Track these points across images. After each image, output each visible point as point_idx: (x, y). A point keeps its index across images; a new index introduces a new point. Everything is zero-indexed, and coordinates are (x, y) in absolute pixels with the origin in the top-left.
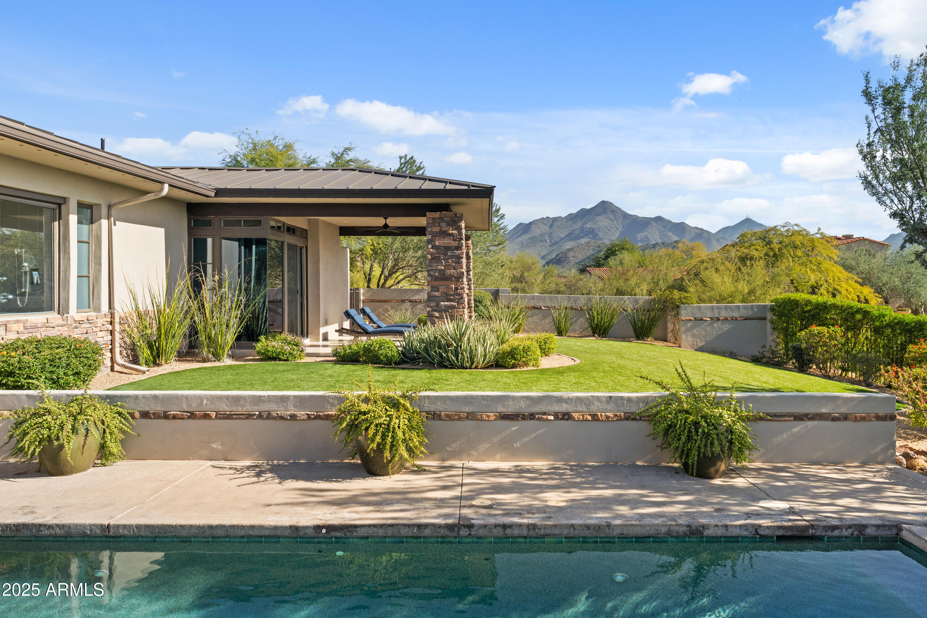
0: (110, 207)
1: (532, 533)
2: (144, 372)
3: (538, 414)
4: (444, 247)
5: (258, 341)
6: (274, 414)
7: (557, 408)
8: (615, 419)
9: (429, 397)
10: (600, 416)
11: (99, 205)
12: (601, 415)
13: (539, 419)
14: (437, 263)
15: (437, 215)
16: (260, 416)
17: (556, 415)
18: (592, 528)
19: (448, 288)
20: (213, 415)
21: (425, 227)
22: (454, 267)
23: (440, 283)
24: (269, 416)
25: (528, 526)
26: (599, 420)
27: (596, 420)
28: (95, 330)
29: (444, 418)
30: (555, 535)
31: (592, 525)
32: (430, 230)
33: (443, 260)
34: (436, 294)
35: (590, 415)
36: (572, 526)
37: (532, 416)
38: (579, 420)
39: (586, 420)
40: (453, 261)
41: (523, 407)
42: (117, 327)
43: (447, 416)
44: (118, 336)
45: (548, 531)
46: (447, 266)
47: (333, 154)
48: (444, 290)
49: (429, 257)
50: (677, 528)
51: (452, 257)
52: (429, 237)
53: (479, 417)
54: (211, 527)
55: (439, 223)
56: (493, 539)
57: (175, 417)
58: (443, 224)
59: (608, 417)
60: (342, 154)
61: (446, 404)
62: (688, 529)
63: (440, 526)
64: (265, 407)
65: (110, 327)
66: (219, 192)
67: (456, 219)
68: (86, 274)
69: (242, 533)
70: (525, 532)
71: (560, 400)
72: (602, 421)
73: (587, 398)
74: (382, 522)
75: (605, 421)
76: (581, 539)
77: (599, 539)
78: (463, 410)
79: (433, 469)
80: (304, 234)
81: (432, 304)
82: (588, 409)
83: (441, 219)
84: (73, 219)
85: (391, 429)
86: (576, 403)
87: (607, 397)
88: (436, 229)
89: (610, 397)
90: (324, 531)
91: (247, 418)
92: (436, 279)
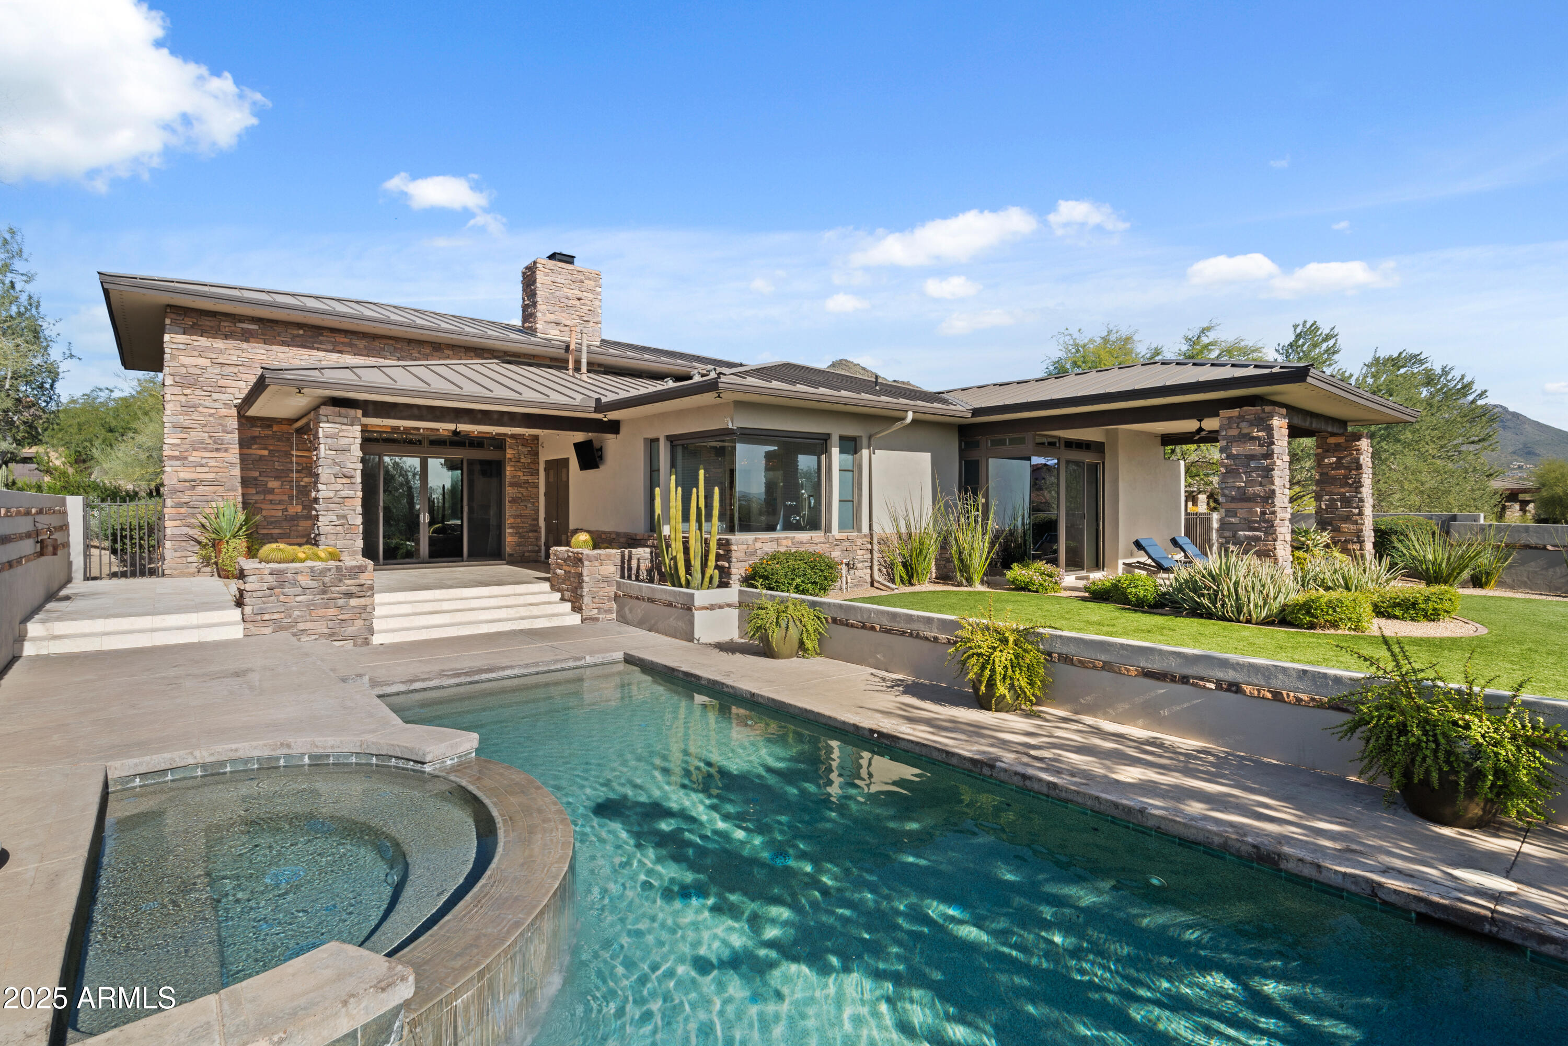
0: (870, 437)
1: (1052, 793)
2: (893, 590)
3: (1194, 678)
4: (1245, 456)
5: (1010, 568)
6: (921, 633)
7: (1219, 674)
8: (1311, 704)
9: (1061, 637)
10: (1285, 696)
11: (860, 437)
12: (1288, 695)
13: (1193, 684)
14: (1234, 478)
15: (1235, 412)
16: (911, 635)
17: (1219, 684)
18: (1120, 807)
19: (1251, 512)
20: (878, 627)
21: (1217, 431)
22: (1261, 483)
23: (1239, 505)
24: (918, 636)
25: (1049, 783)
26: (1285, 702)
27: (1279, 701)
28: (855, 548)
29: (1076, 663)
30: (1077, 804)
31: (1122, 805)
32: (1224, 433)
33: (1244, 473)
34: (1233, 520)
35: (1269, 691)
36: (1097, 798)
37: (1185, 680)
38: (1252, 696)
39: (1263, 698)
40: (1259, 475)
41: (1173, 666)
42: (876, 547)
43: (1080, 661)
44: (876, 555)
45: (1070, 797)
46: (1249, 483)
47: (1188, 339)
48: (1245, 516)
49: (1223, 470)
50: (1238, 845)
51: (1257, 469)
52: (1224, 443)
53: (1117, 670)
54: (806, 710)
55: (1238, 424)
56: (1014, 787)
57: (852, 626)
58: (1243, 425)
59: (1299, 700)
60: (1199, 337)
61: (1079, 648)
62: (1255, 850)
63: (965, 758)
64: (915, 626)
65: (869, 547)
66: (976, 412)
67: (1264, 415)
68: (851, 499)
69: (824, 721)
70: (1045, 790)
71: (1224, 664)
72: (1290, 703)
73: (1267, 668)
74: (925, 742)
75: (1295, 704)
76: (1109, 818)
77: (1131, 825)
78: (1099, 657)
79: (1048, 717)
80: (1098, 448)
81: (1227, 534)
82: (1268, 683)
83: (1241, 418)
84: (835, 451)
85: (991, 662)
86: (1249, 671)
87: (1299, 671)
88: (1234, 432)
89: (1305, 672)
90: (876, 735)
91: (901, 635)
92: (1233, 499)
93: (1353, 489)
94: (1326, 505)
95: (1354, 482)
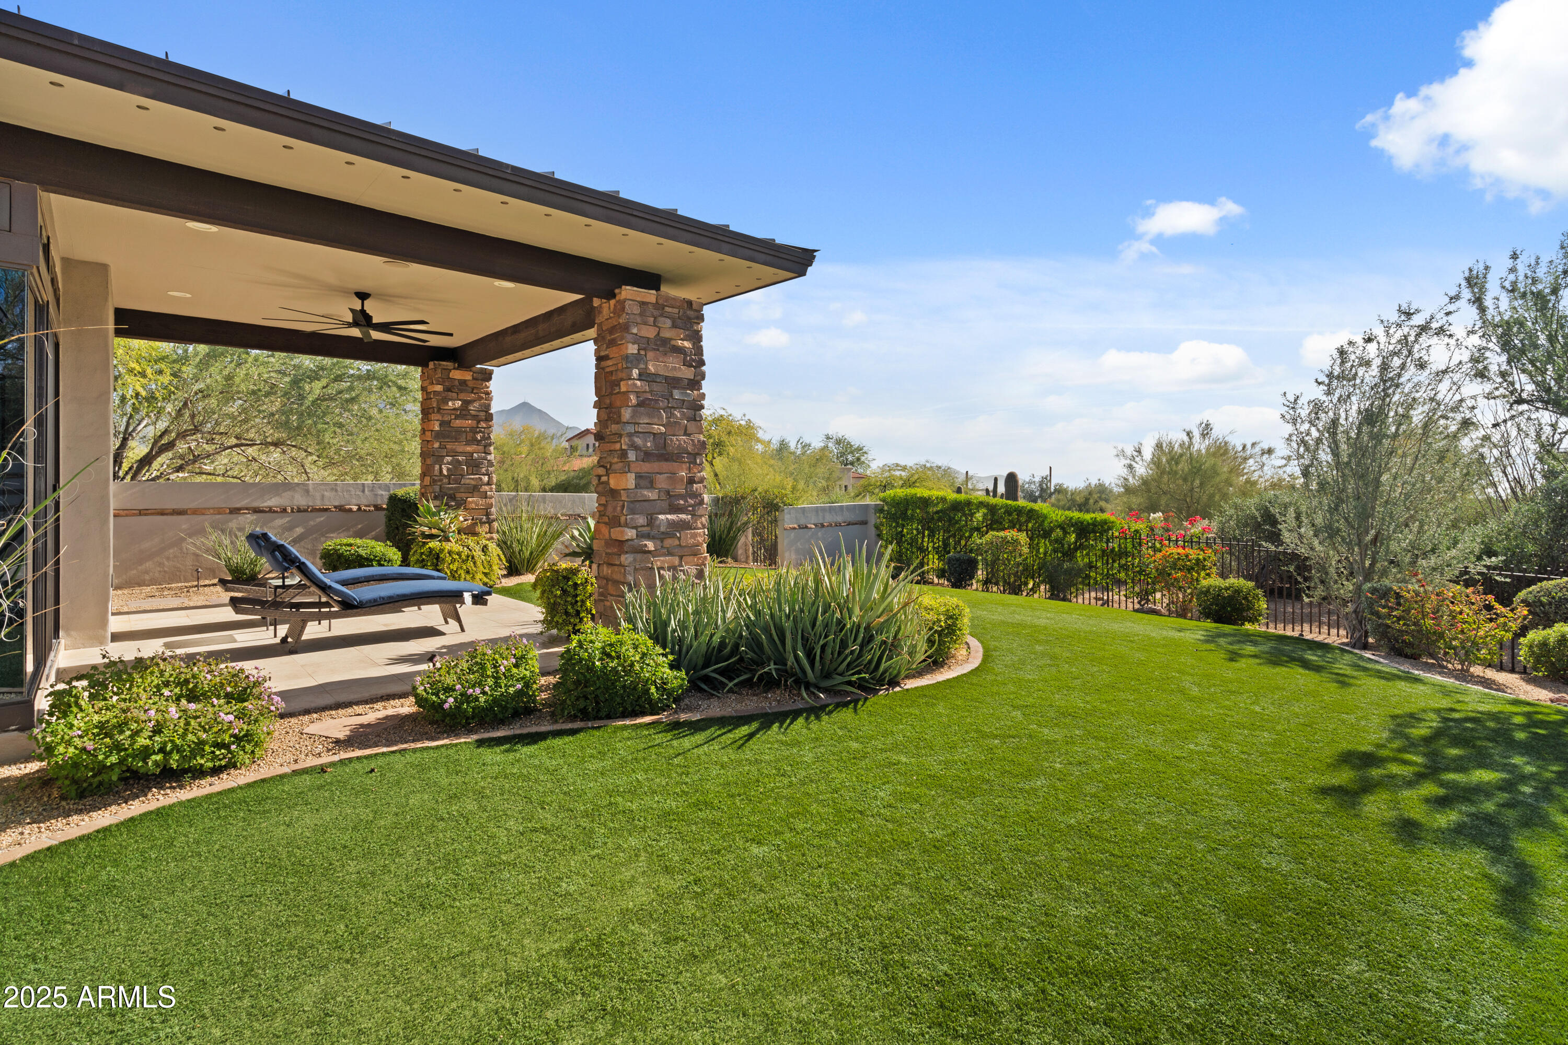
4: (666, 378)
14: (650, 416)
15: (651, 296)
19: (674, 479)
22: (686, 428)
23: (656, 466)
32: (636, 331)
33: (663, 409)
34: (648, 494)
40: (683, 414)
46: (671, 427)
48: (664, 485)
49: (634, 398)
51: (680, 403)
52: (635, 349)
55: (655, 318)
58: (664, 322)
67: (691, 313)
83: (660, 308)
88: (650, 332)
92: (647, 456)
93: (481, 448)
94: (448, 469)
95: (483, 438)
